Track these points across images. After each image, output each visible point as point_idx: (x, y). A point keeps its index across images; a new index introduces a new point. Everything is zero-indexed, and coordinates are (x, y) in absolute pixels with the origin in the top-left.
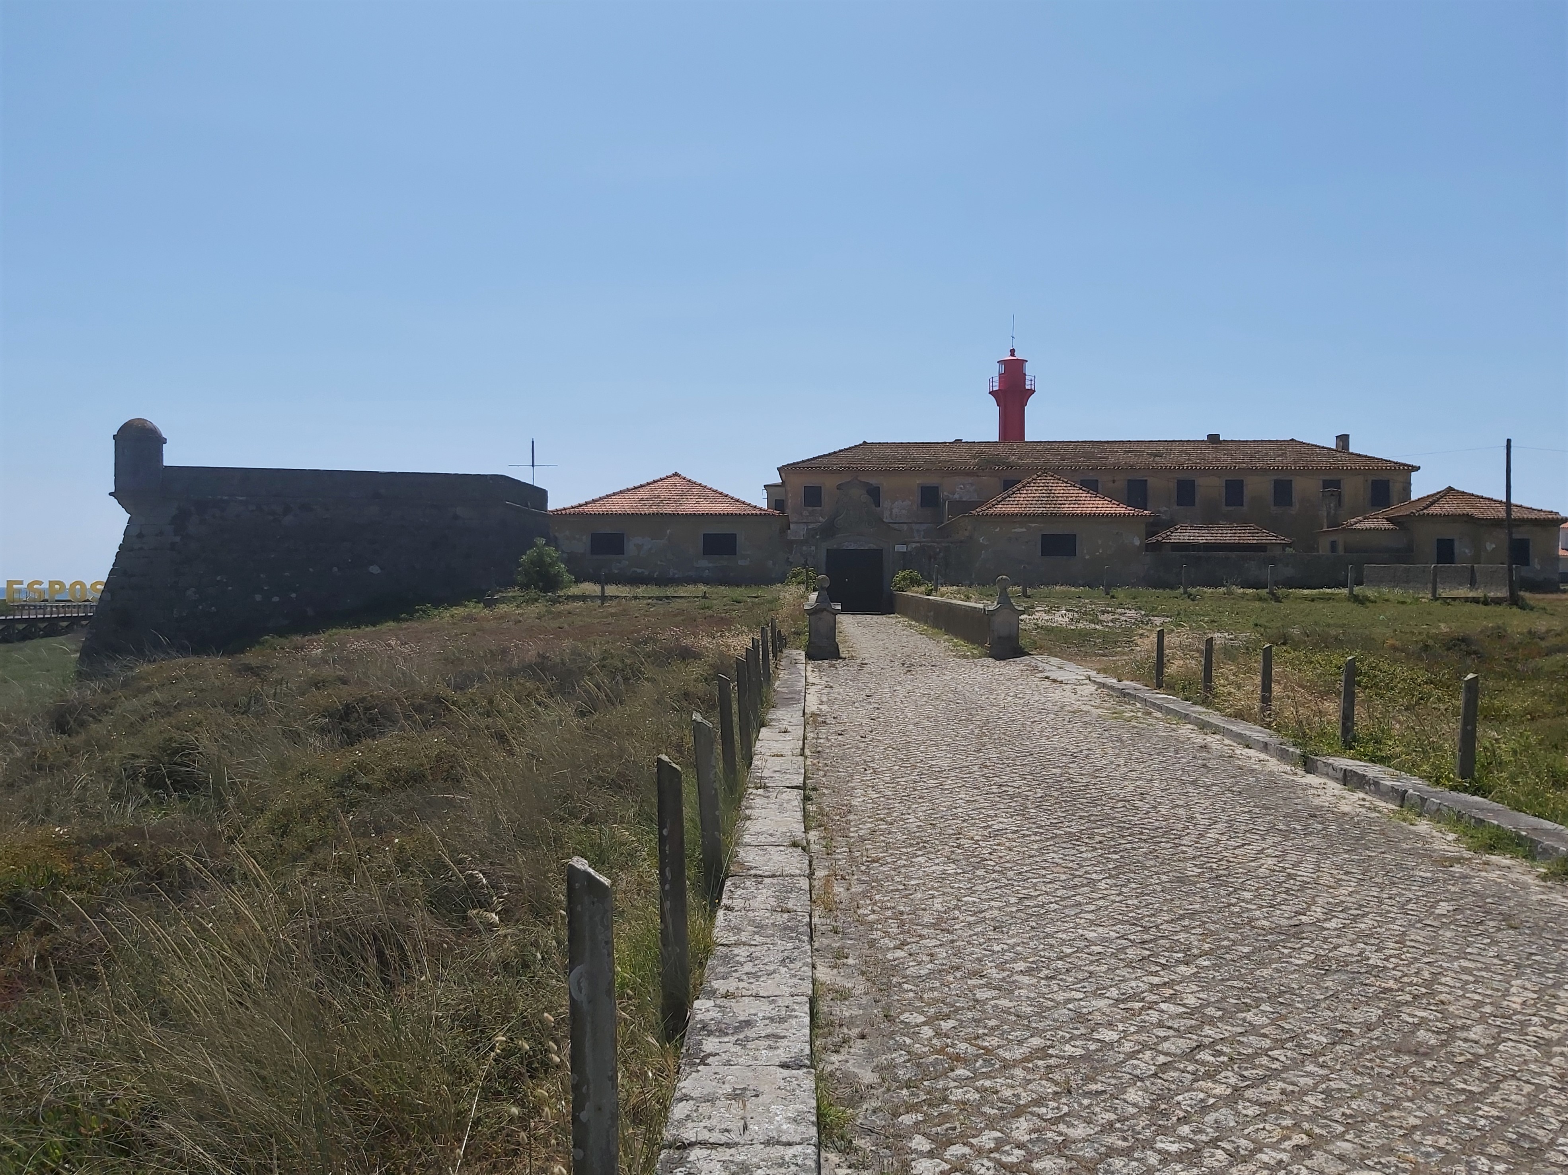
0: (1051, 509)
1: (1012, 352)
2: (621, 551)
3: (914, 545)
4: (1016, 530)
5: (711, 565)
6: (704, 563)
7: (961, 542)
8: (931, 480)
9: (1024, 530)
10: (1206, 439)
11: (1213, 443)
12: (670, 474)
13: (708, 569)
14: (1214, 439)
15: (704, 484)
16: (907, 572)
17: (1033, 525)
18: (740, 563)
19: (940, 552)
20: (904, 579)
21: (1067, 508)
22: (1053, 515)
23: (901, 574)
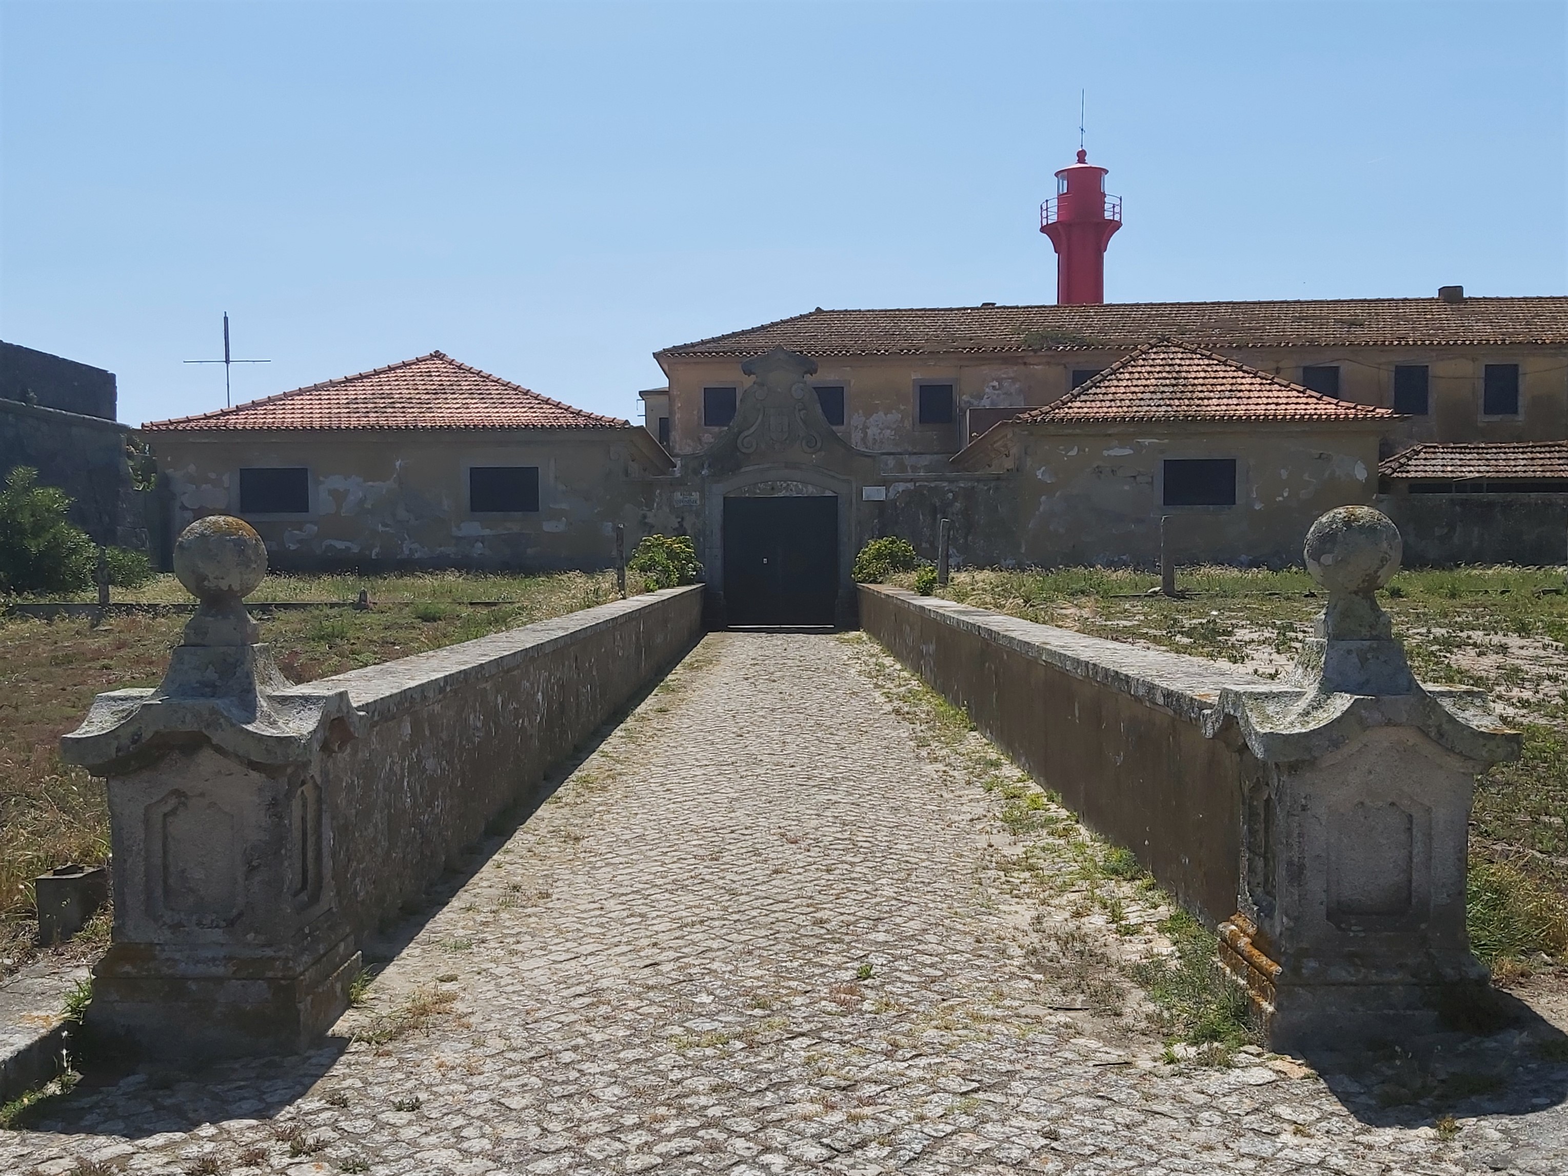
0: (1181, 407)
1: (1081, 156)
2: (303, 507)
3: (901, 487)
4: (1112, 453)
5: (487, 532)
6: (472, 528)
7: (998, 478)
8: (938, 373)
9: (1128, 452)
10: (1436, 296)
11: (1451, 302)
12: (426, 353)
13: (482, 539)
14: (1452, 295)
15: (486, 372)
16: (884, 541)
17: (1147, 441)
18: (548, 527)
19: (955, 498)
20: (879, 556)
21: (1215, 406)
22: (1190, 421)
23: (874, 546)
